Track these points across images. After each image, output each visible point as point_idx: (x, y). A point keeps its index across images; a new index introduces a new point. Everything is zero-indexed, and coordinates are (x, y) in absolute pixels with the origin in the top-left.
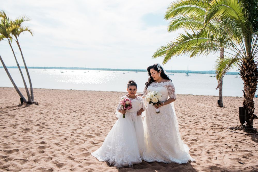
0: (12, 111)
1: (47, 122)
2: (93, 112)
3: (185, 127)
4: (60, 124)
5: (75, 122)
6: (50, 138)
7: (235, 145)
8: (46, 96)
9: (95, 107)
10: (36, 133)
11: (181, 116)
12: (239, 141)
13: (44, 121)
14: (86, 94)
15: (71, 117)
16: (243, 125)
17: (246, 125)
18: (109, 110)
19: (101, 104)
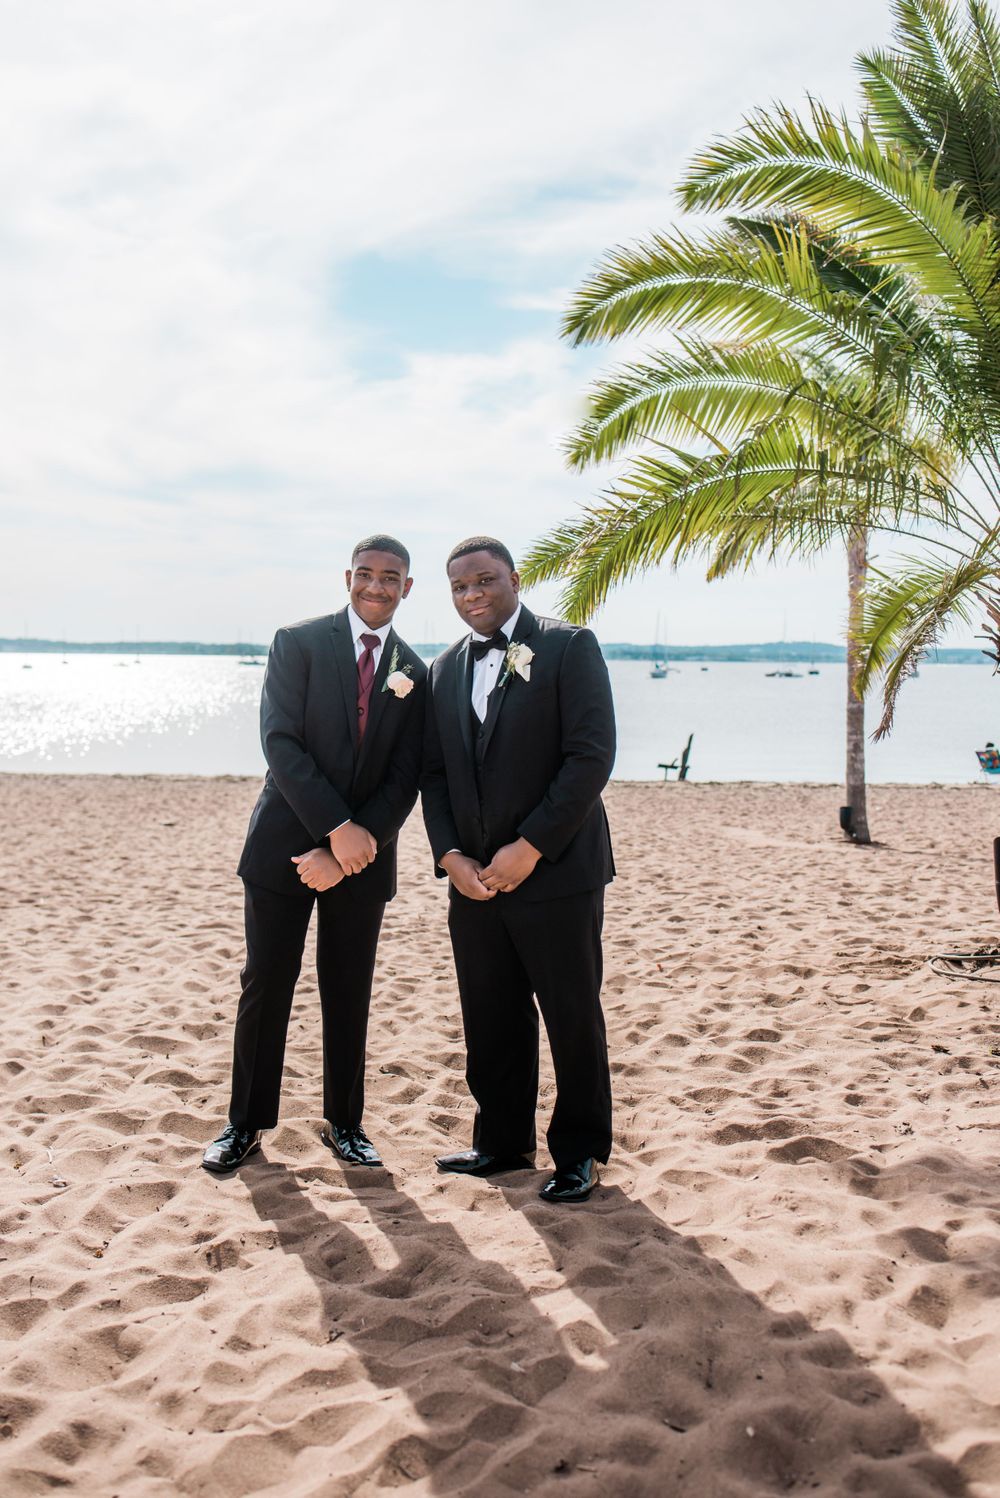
2: (141, 898)
3: (694, 964)
5: (44, 961)
7: (988, 1049)
9: (144, 874)
14: (72, 797)
15: (16, 936)
19: (174, 852)
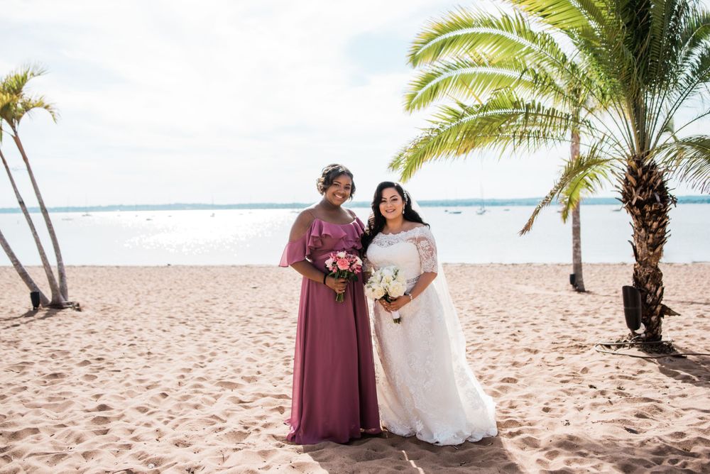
0: (8, 330)
1: (109, 354)
2: (234, 321)
3: (483, 348)
4: (146, 359)
5: (185, 349)
6: (121, 394)
7: (615, 387)
8: (100, 287)
9: (237, 310)
10: (81, 384)
11: (473, 319)
12: (625, 375)
13: (102, 352)
14: (212, 276)
15: (175, 338)
16: (634, 334)
17: (645, 333)
18: (278, 316)
19: (254, 300)
